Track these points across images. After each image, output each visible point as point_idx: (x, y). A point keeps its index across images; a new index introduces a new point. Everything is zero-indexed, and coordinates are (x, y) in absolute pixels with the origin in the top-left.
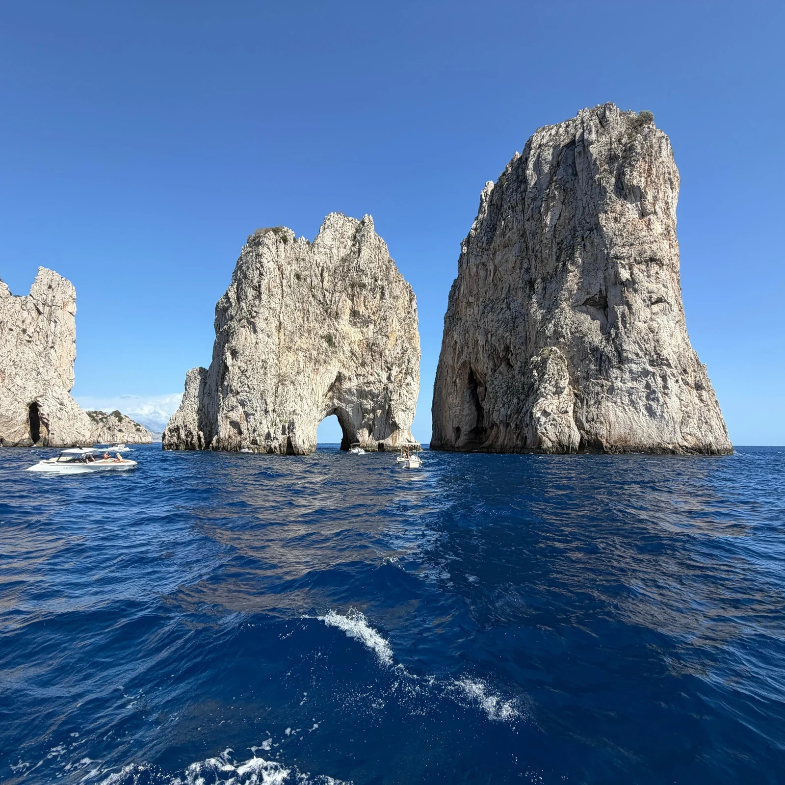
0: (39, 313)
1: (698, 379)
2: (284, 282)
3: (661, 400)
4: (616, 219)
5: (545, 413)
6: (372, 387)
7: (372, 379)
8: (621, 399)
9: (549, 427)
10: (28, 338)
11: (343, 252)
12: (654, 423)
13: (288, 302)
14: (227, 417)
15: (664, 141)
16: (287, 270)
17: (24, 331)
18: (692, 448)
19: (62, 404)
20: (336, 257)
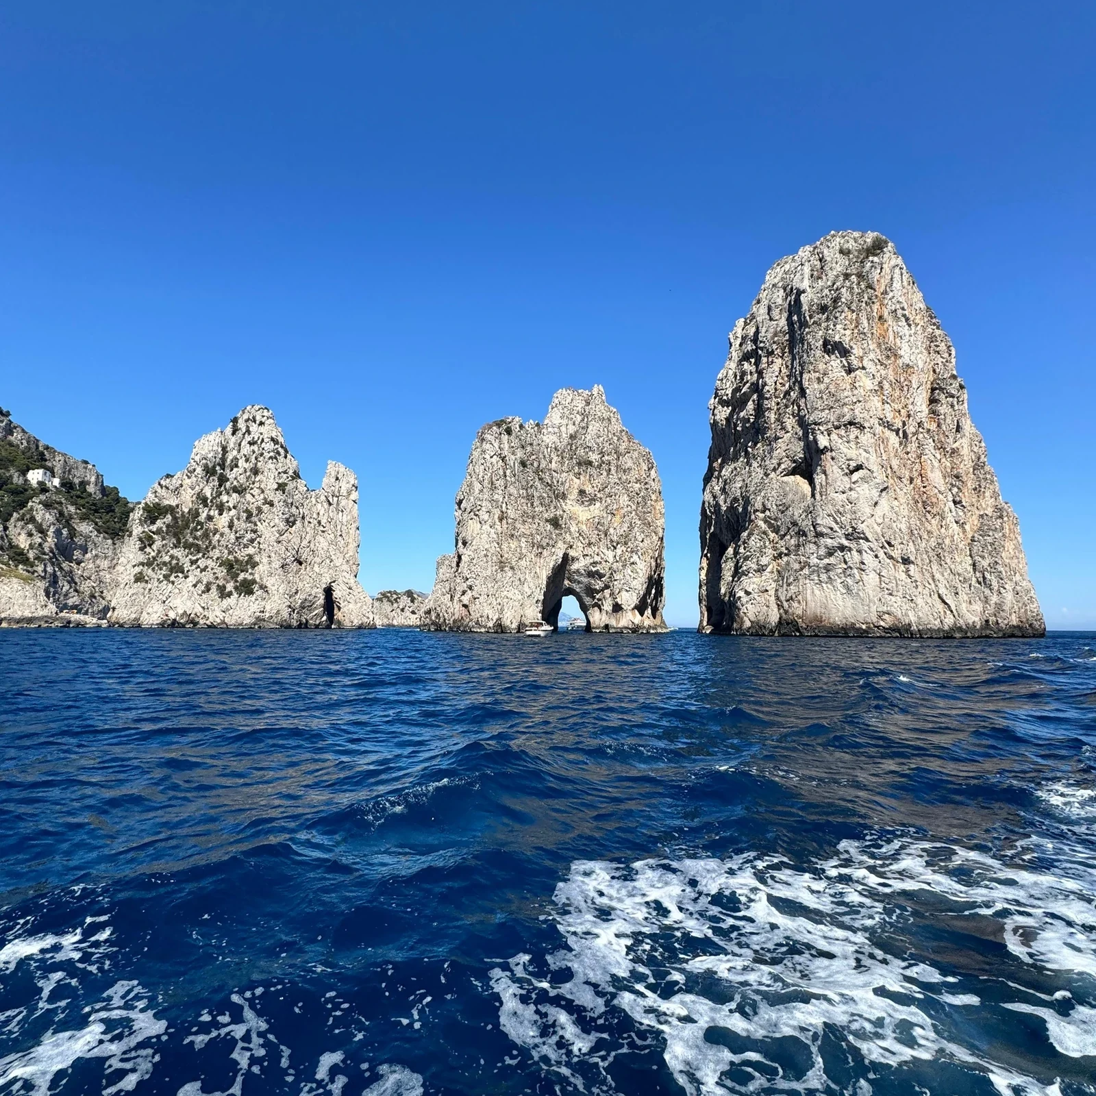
0: (330, 504)
1: (905, 552)
2: (508, 472)
3: (857, 577)
4: (818, 379)
5: (747, 593)
6: (598, 567)
7: (597, 559)
8: (819, 576)
9: (749, 606)
10: (322, 528)
11: (572, 429)
12: (849, 602)
13: (512, 491)
14: (460, 601)
15: (897, 271)
16: (511, 459)
17: (319, 523)
18: (890, 628)
19: (350, 588)
20: (564, 435)
